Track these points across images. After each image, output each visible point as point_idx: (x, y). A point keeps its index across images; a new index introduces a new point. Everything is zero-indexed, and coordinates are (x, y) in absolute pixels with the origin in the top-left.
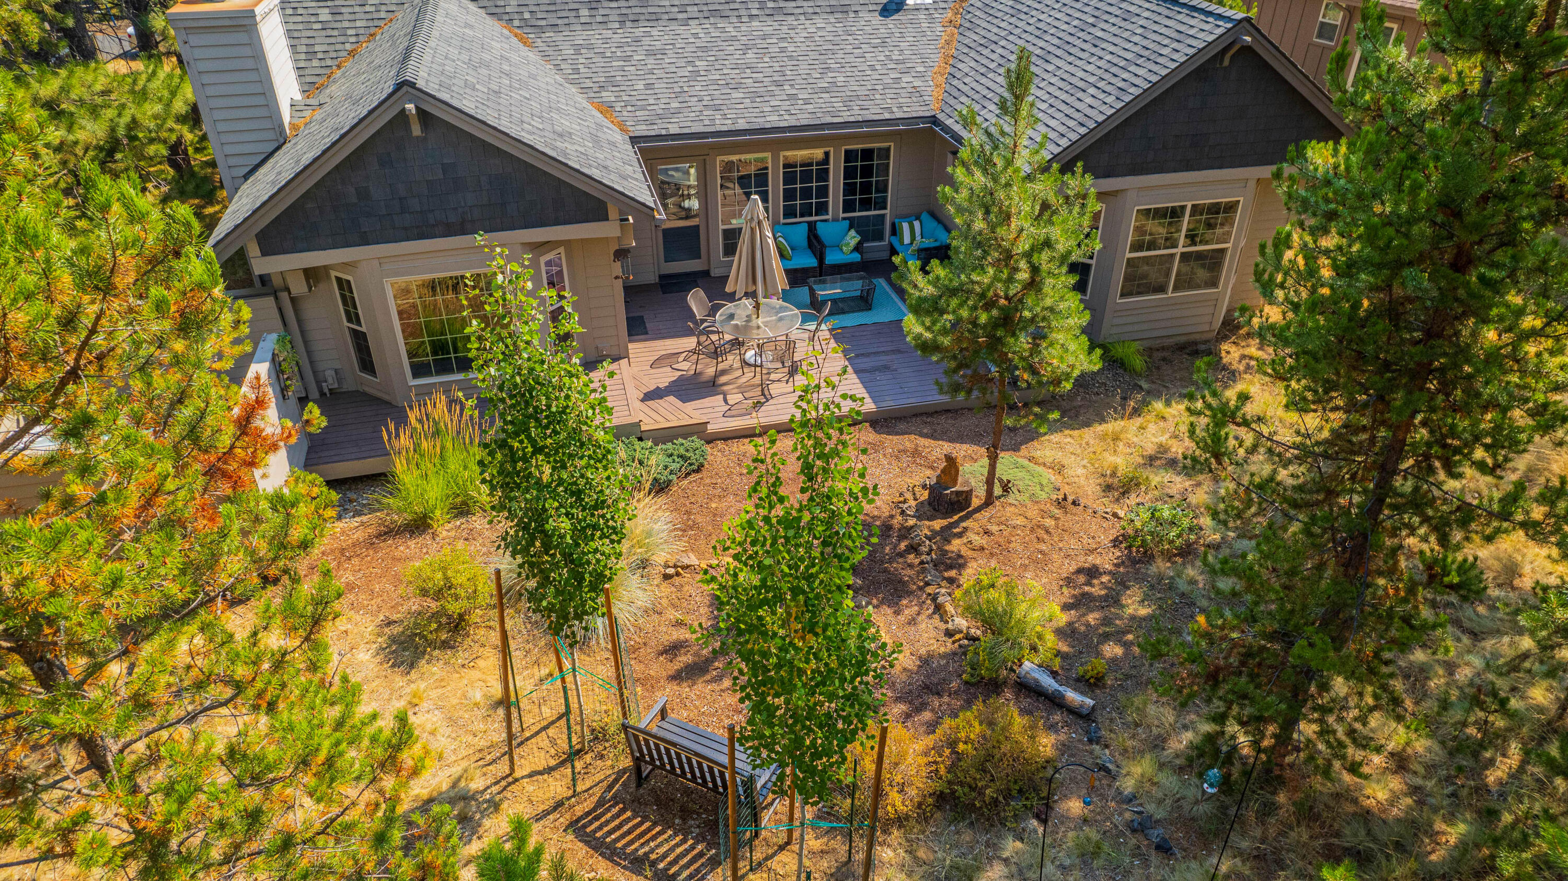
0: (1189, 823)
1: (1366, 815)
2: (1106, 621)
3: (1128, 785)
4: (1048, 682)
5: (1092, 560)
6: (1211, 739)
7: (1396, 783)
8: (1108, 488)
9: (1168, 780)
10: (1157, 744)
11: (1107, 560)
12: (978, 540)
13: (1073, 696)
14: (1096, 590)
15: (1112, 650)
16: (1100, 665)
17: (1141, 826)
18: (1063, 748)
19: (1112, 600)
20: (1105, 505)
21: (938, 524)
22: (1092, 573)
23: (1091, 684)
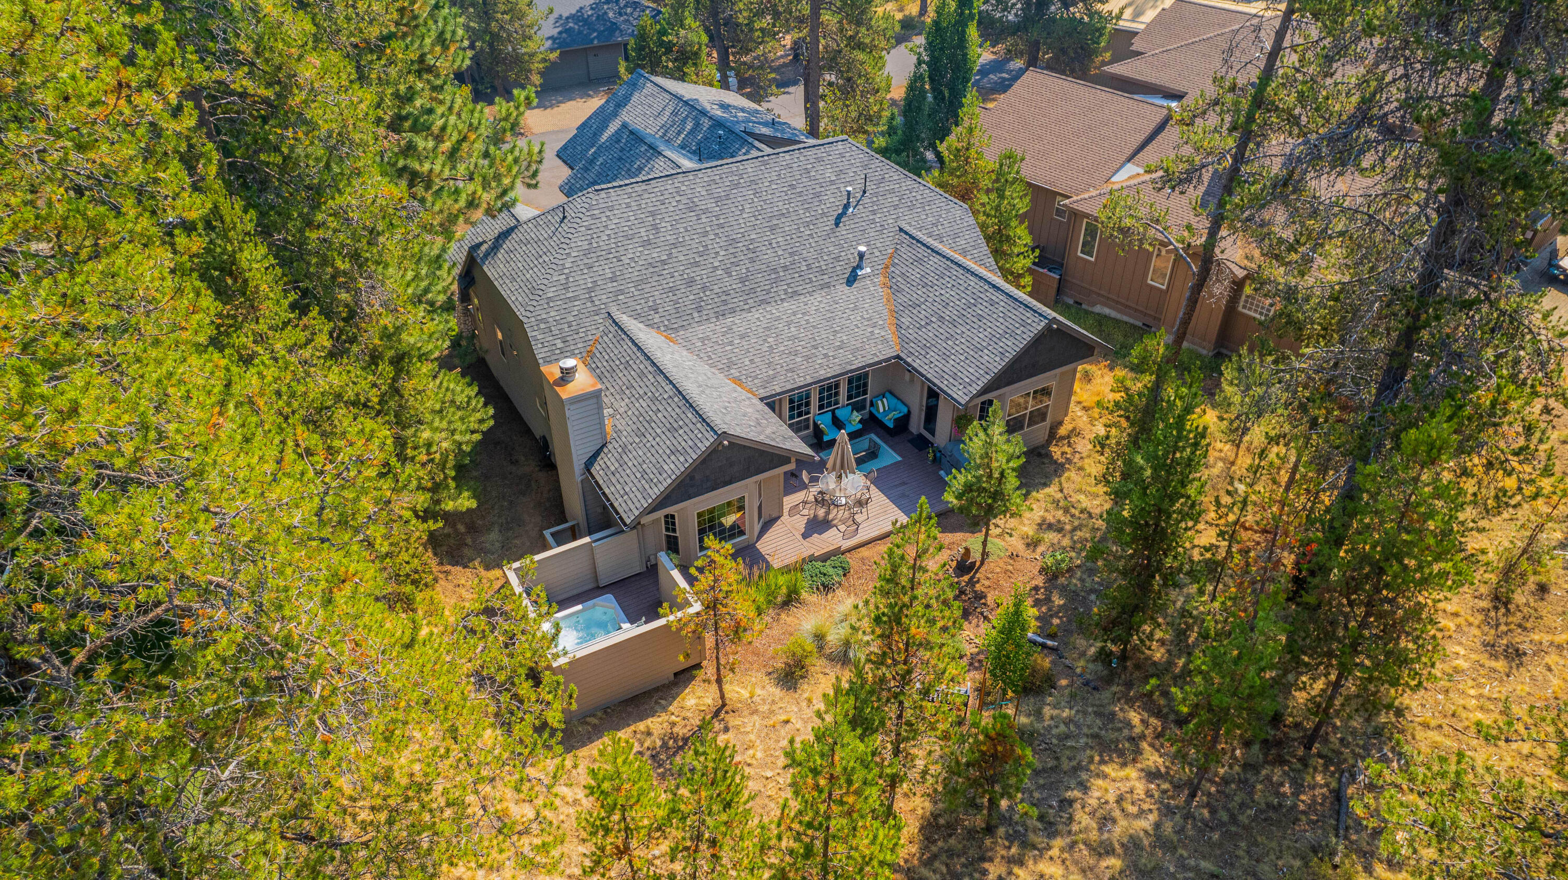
0: (1101, 679)
1: (1155, 664)
2: (1050, 610)
3: (1078, 671)
4: (1039, 639)
5: (1034, 583)
6: (1102, 648)
7: (1162, 650)
8: (1028, 545)
9: (1091, 666)
10: (1083, 654)
11: (1040, 581)
12: (987, 583)
13: (1050, 643)
14: (1041, 597)
15: (1056, 621)
16: (1054, 629)
17: (1086, 684)
18: (1052, 662)
19: (1048, 600)
20: (1028, 554)
21: (966, 578)
22: (1036, 588)
23: (1052, 636)
